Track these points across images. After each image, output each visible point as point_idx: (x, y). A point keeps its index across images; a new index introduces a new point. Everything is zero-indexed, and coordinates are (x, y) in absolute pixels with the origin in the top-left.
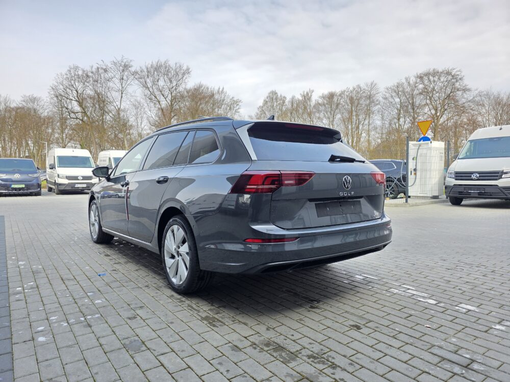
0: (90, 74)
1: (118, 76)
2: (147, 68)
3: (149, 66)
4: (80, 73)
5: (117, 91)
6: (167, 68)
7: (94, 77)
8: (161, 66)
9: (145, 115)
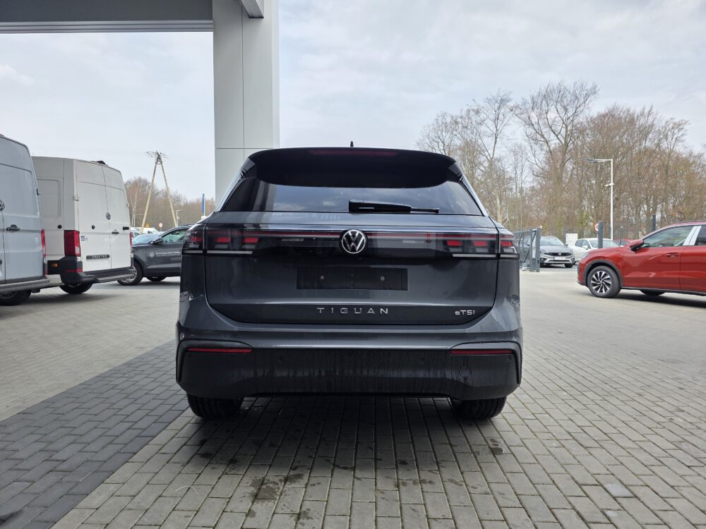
0: (459, 120)
1: (492, 117)
2: (533, 98)
3: (536, 94)
4: (448, 120)
5: (489, 136)
6: (562, 92)
7: (463, 122)
8: (552, 91)
9: (527, 163)
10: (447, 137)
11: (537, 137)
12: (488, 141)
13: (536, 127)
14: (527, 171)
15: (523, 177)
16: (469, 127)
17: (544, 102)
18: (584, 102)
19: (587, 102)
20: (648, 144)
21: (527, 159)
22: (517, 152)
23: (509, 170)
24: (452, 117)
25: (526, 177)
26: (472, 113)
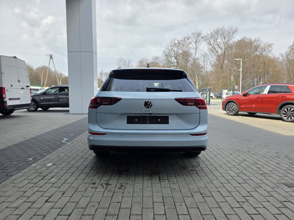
1: (194, 41)
2: (211, 33)
3: (213, 31)
4: (176, 42)
5: (193, 49)
6: (223, 31)
7: (182, 43)
8: (219, 30)
9: (209, 61)
10: (175, 49)
11: (213, 50)
12: (192, 51)
13: (213, 45)
14: (209, 64)
15: (207, 66)
16: (185, 45)
17: (216, 35)
18: (232, 35)
19: (233, 35)
20: (257, 53)
21: (209, 59)
22: (205, 56)
23: (201, 63)
24: (178, 41)
25: (208, 66)
26: (186, 39)
